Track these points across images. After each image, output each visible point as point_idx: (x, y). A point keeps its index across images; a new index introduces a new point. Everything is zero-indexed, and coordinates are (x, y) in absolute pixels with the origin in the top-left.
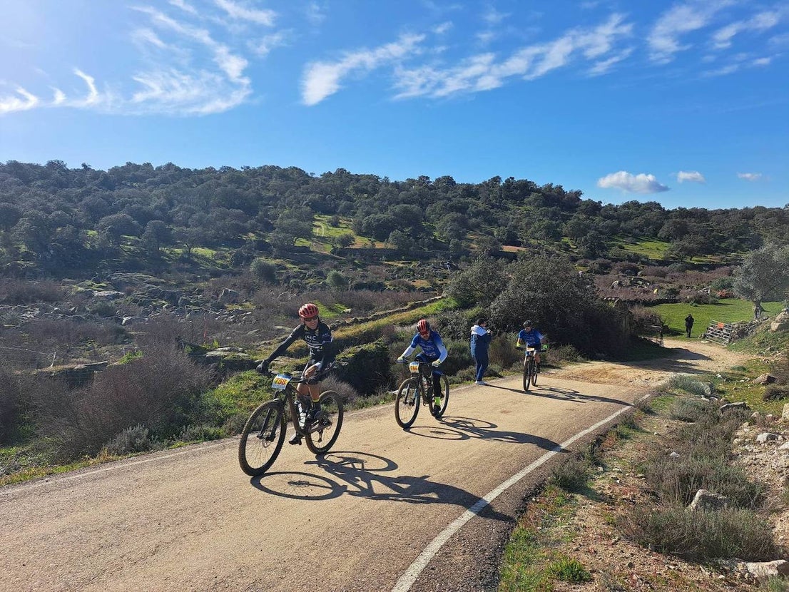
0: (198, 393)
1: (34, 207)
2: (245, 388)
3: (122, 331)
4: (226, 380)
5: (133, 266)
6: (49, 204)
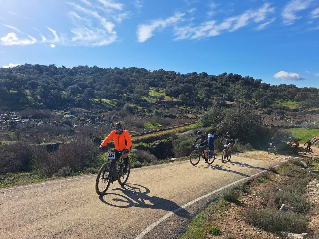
1: (44, 82)
3: (73, 131)
5: (79, 106)
6: (49, 81)
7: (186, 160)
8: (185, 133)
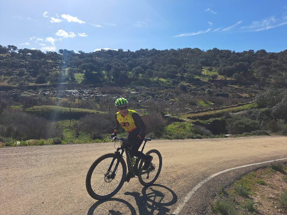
0: (163, 126)
1: (115, 64)
2: (177, 127)
3: (139, 105)
4: (171, 124)
5: (142, 84)
6: (119, 63)
7: (239, 137)
8: (238, 113)
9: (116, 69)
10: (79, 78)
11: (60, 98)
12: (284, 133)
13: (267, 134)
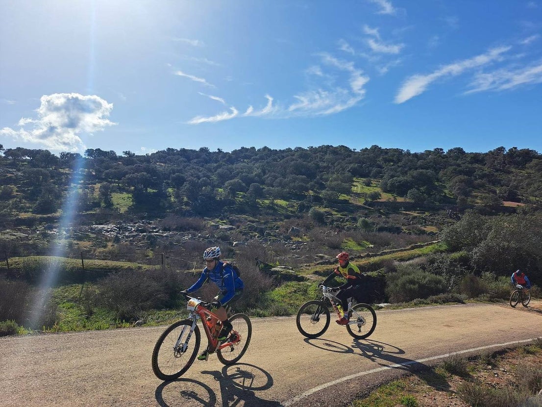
0: (263, 291)
1: (192, 175)
2: (289, 291)
3: (232, 251)
4: (280, 286)
5: (241, 211)
6: (200, 174)
7: (404, 308)
8: (411, 262)
9: (193, 184)
10: (120, 201)
11: (75, 242)
12: (491, 297)
13: (460, 301)
